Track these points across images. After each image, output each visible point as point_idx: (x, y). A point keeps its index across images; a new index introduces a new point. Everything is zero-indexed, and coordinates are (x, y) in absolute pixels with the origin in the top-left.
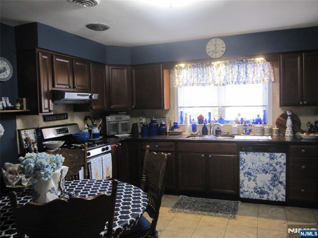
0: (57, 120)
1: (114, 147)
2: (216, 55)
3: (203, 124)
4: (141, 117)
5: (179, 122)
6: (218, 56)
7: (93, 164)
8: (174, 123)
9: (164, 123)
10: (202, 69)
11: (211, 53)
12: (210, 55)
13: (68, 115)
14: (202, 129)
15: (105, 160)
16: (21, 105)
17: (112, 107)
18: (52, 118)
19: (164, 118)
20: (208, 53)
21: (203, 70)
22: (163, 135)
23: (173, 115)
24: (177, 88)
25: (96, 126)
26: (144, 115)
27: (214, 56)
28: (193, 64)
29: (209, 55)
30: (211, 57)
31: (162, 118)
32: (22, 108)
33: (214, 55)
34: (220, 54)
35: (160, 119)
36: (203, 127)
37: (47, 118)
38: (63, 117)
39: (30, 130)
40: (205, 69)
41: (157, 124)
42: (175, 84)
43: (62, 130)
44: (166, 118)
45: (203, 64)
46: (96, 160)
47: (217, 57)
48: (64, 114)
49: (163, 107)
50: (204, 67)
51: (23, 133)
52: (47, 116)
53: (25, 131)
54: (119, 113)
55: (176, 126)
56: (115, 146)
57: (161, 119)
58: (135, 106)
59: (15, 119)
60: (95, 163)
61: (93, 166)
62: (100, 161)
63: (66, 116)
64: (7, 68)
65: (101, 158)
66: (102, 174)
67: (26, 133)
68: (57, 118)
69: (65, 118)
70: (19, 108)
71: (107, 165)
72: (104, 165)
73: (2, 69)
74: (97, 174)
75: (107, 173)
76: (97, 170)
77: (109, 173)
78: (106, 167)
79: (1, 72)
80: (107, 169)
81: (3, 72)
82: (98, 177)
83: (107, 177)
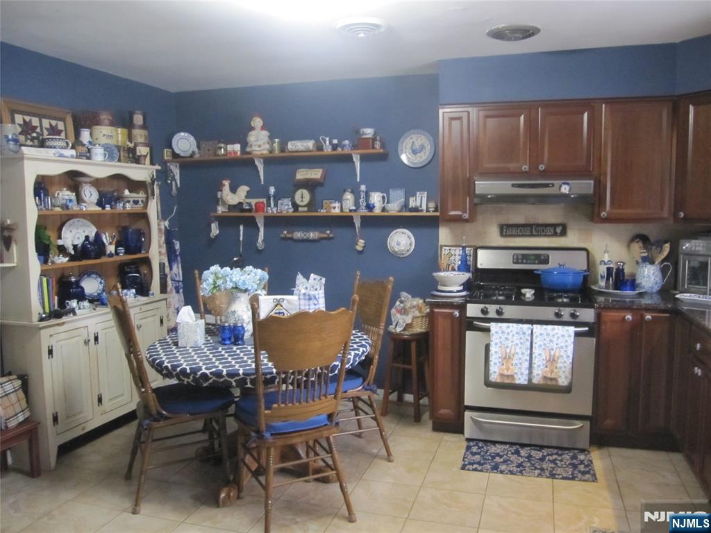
0: (533, 235)
7: (496, 333)
13: (568, 227)
15: (545, 337)
17: (681, 215)
18: (518, 231)
43: (533, 257)
51: (444, 251)
52: (506, 227)
53: (450, 250)
59: (437, 227)
60: (503, 332)
61: (494, 337)
62: (524, 333)
63: (559, 230)
64: (426, 146)
65: (529, 328)
66: (527, 364)
67: (453, 252)
68: (532, 232)
69: (555, 234)
70: (433, 209)
71: (553, 349)
72: (537, 348)
73: (418, 147)
74: (505, 358)
75: (547, 367)
76: (508, 351)
77: (555, 370)
78: (545, 352)
79: (417, 153)
80: (550, 358)
81: (420, 152)
82: (511, 367)
83: (545, 378)
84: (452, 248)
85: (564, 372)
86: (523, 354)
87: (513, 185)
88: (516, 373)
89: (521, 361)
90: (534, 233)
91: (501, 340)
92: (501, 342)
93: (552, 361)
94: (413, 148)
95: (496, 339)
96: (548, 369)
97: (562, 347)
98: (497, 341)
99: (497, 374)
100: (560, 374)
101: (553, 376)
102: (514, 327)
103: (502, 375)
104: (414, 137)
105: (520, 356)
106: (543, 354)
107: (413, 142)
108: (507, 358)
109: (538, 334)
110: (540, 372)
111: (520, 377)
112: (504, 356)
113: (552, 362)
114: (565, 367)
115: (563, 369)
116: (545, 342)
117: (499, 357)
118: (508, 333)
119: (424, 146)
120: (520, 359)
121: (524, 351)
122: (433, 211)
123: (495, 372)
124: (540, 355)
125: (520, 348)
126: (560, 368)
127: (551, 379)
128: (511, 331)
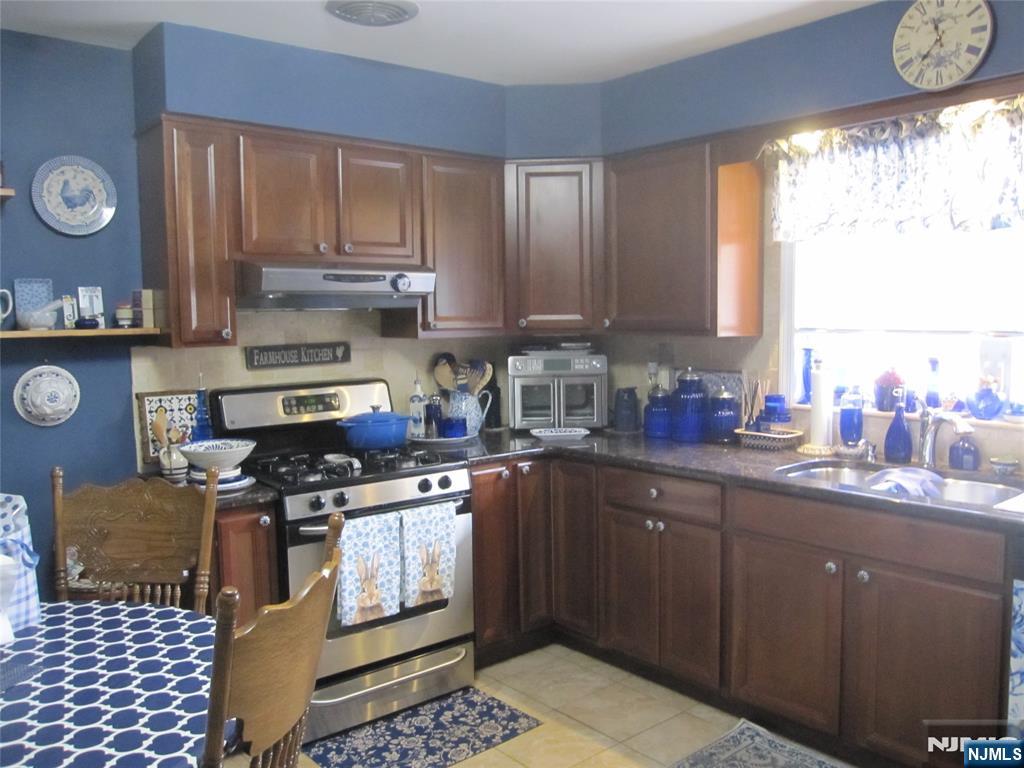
0: (301, 364)
1: (493, 477)
2: (939, 76)
3: (893, 414)
4: (652, 366)
5: (793, 395)
6: (951, 77)
7: (349, 538)
8: (768, 399)
9: (726, 395)
10: (897, 148)
11: (915, 68)
12: (909, 76)
13: (353, 347)
14: (886, 432)
15: (420, 527)
16: (134, 312)
17: (523, 323)
18: (279, 357)
19: (735, 372)
20: (903, 67)
21: (902, 157)
22: (724, 444)
23: (771, 364)
24: (792, 246)
25: (464, 389)
26: (664, 358)
27: (929, 82)
28: (854, 131)
29: (905, 77)
30: (918, 85)
31: (729, 372)
32: (137, 322)
33: (931, 74)
34: (958, 67)
35: (722, 375)
36: (890, 422)
37: (256, 357)
38: (327, 353)
39: (180, 397)
40: (912, 150)
41: (700, 395)
42: (779, 227)
43: (313, 401)
44: (740, 372)
45: (897, 124)
46: (366, 524)
47: (947, 83)
48: (333, 346)
49: (709, 326)
50: (907, 142)
51: (151, 404)
52: (256, 351)
53: (160, 401)
54: (563, 345)
55: (775, 410)
56: (499, 475)
57: (726, 375)
58: (613, 323)
59: (128, 357)
60: (359, 534)
61: (346, 547)
62: (390, 529)
63: (340, 352)
64: (95, 192)
65: (396, 517)
66: (397, 580)
67: (166, 405)
68: (300, 358)
69: (335, 360)
70: (129, 323)
71: (430, 545)
72: (411, 547)
73: (77, 193)
74: (366, 579)
75: (425, 575)
76: (369, 564)
77: (437, 577)
78: (420, 552)
79: (75, 206)
80: (428, 560)
81: (83, 204)
82: (376, 591)
83: (424, 593)
84: (163, 398)
85: (449, 576)
86: (390, 563)
87: (325, 277)
88: (384, 600)
89: (389, 577)
90: (304, 359)
91: (357, 549)
92: (356, 553)
93: (431, 563)
94: (68, 194)
95: (350, 549)
96: (426, 578)
97: (442, 538)
98: (352, 552)
99: (356, 610)
100: (444, 581)
101: (434, 587)
102: (374, 521)
103: (363, 610)
104: (69, 172)
105: (388, 569)
106: (418, 556)
107: (66, 183)
108: (368, 578)
109: (410, 524)
110: (416, 587)
111: (390, 603)
112: (363, 576)
113: (431, 566)
114: (449, 567)
115: (447, 572)
116: (420, 535)
117: (357, 580)
118: (367, 534)
119: (91, 192)
120: (388, 573)
121: (392, 558)
122: (130, 326)
123: (351, 609)
124: (414, 558)
125: (386, 555)
126: (443, 571)
127: (432, 593)
128: (372, 530)
